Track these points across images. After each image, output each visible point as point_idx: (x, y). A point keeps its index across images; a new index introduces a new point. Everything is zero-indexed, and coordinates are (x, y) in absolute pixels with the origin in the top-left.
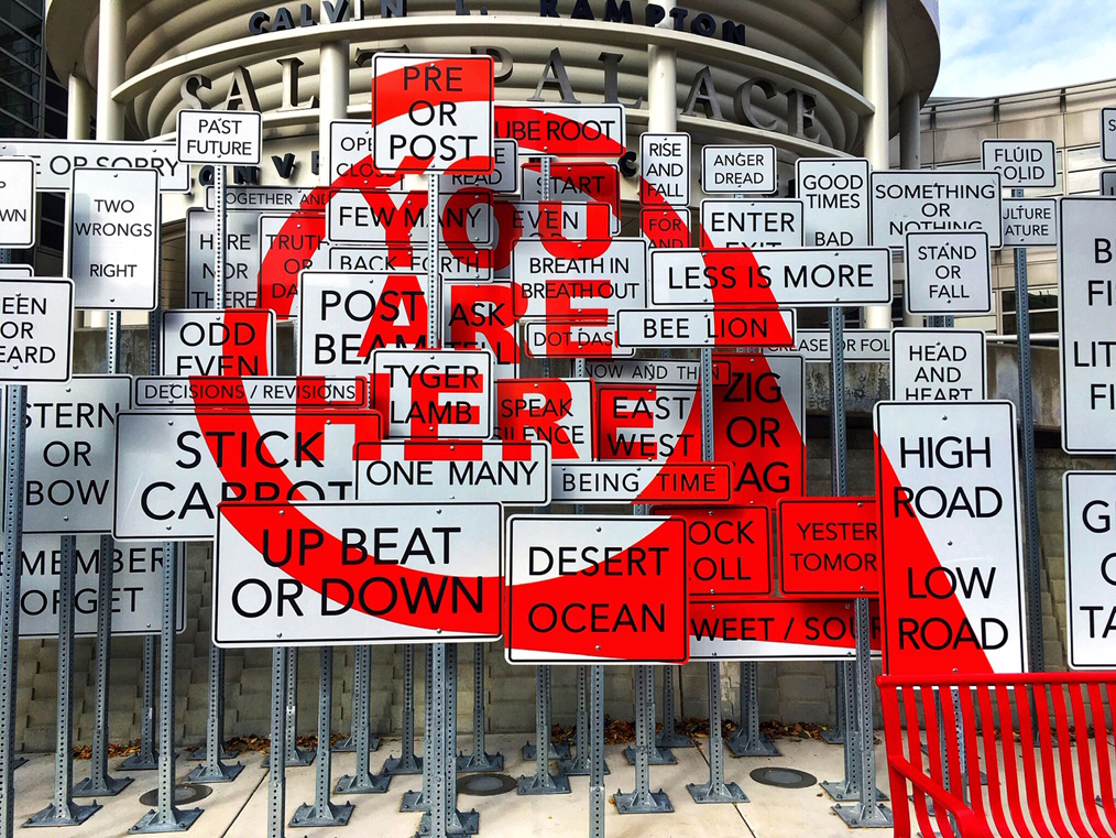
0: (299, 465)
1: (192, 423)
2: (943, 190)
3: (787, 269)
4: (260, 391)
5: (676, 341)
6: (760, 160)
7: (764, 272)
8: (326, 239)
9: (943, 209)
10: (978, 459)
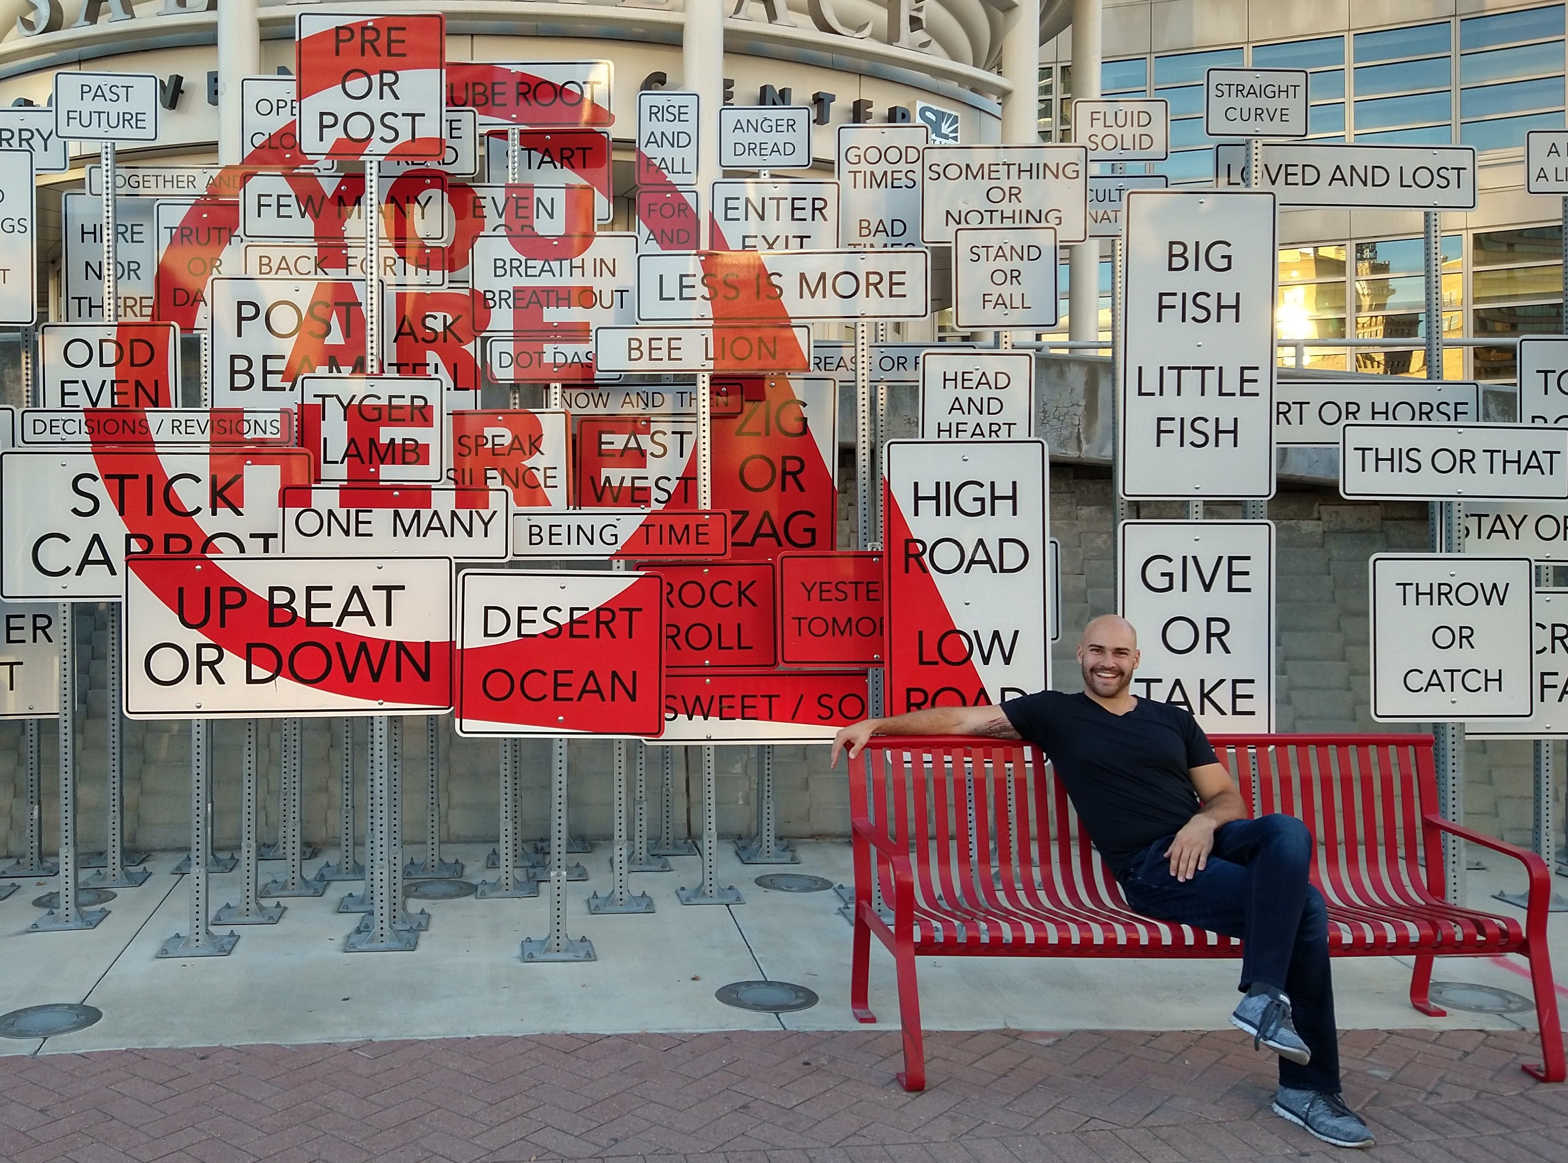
0: (214, 513)
1: (89, 464)
2: (1014, 170)
3: (803, 276)
4: (167, 425)
5: (666, 365)
6: (792, 126)
7: (775, 280)
8: (240, 231)
9: (1014, 194)
10: (1004, 507)
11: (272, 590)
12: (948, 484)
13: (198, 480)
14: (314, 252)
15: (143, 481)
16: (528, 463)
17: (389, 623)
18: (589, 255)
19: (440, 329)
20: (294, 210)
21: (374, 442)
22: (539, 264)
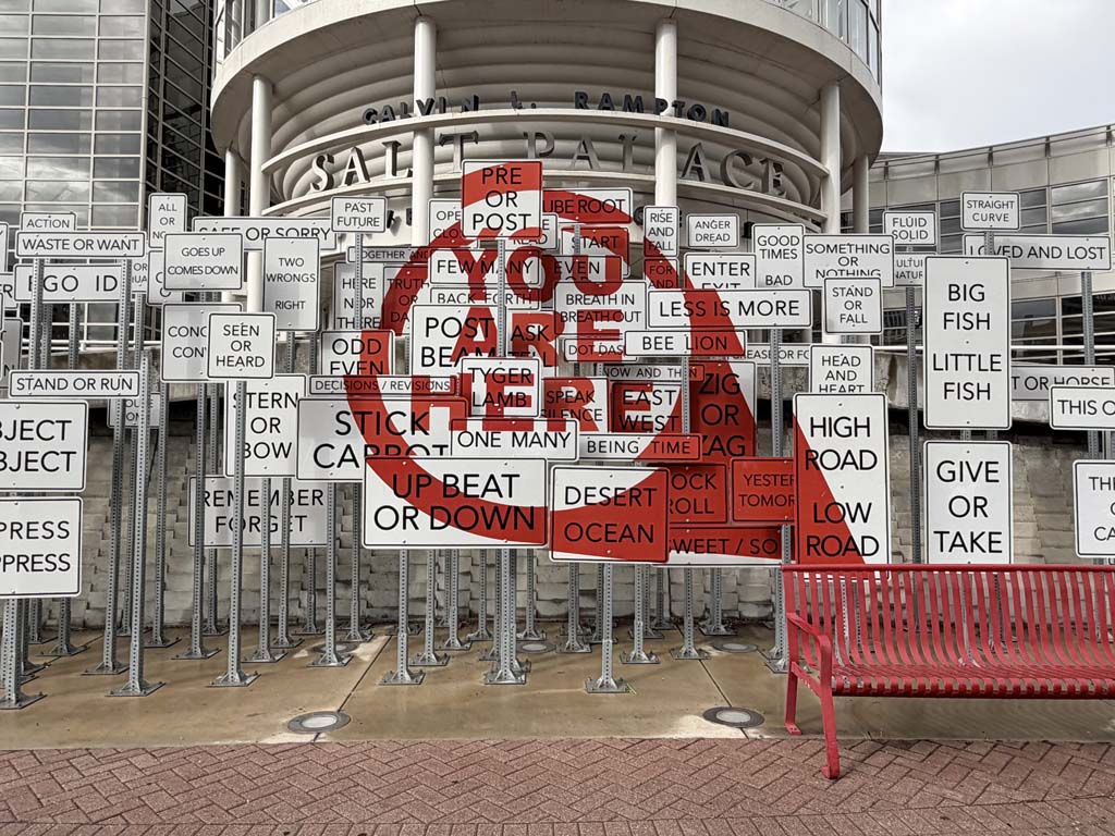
0: (413, 433)
1: (346, 406)
2: (854, 248)
3: (741, 303)
4: (388, 384)
5: (664, 352)
6: (727, 225)
7: (725, 305)
8: (428, 281)
9: (854, 261)
11: (445, 476)
12: (830, 419)
13: (404, 415)
14: (468, 291)
15: (375, 415)
16: (586, 407)
17: (510, 496)
18: (619, 293)
19: (536, 332)
20: (457, 269)
21: (500, 395)
22: (592, 297)
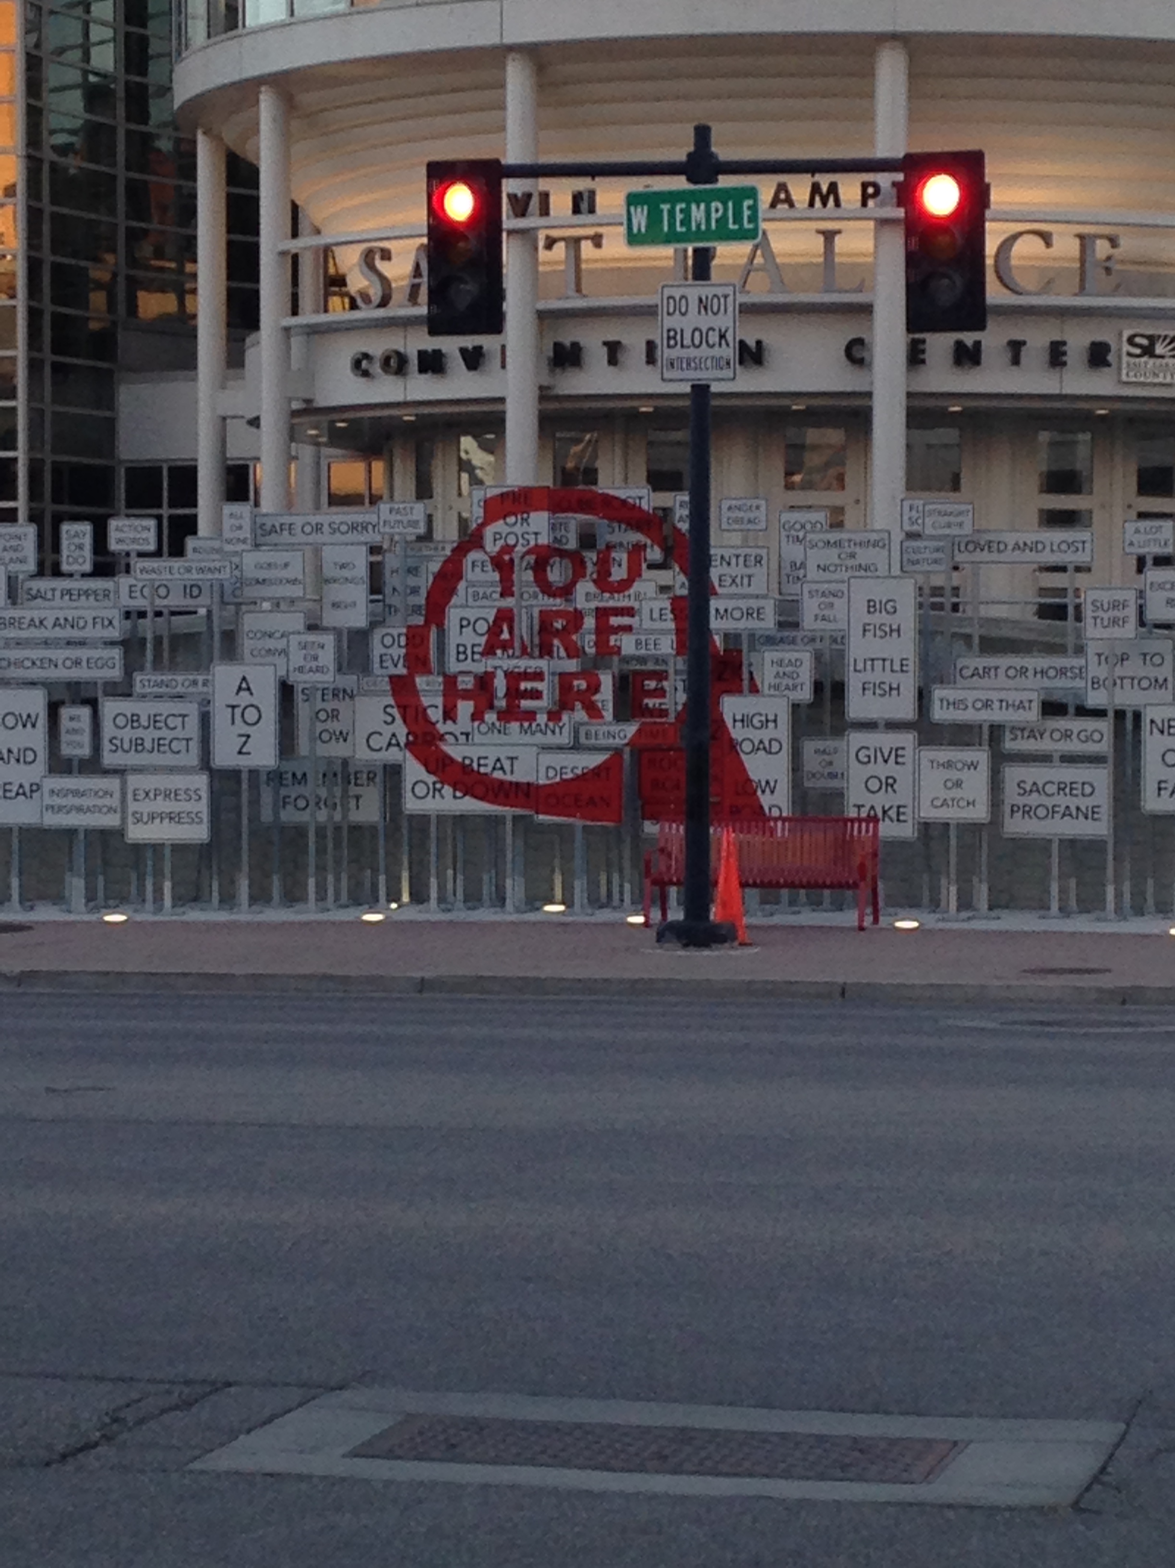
0: (444, 723)
2: (852, 543)
4: (425, 682)
10: (772, 725)
11: (464, 758)
12: (748, 714)
13: (437, 708)
14: (499, 589)
15: (414, 708)
16: (594, 698)
17: (512, 774)
18: (633, 590)
19: (560, 627)
20: (490, 569)
21: (517, 689)
22: (608, 595)
